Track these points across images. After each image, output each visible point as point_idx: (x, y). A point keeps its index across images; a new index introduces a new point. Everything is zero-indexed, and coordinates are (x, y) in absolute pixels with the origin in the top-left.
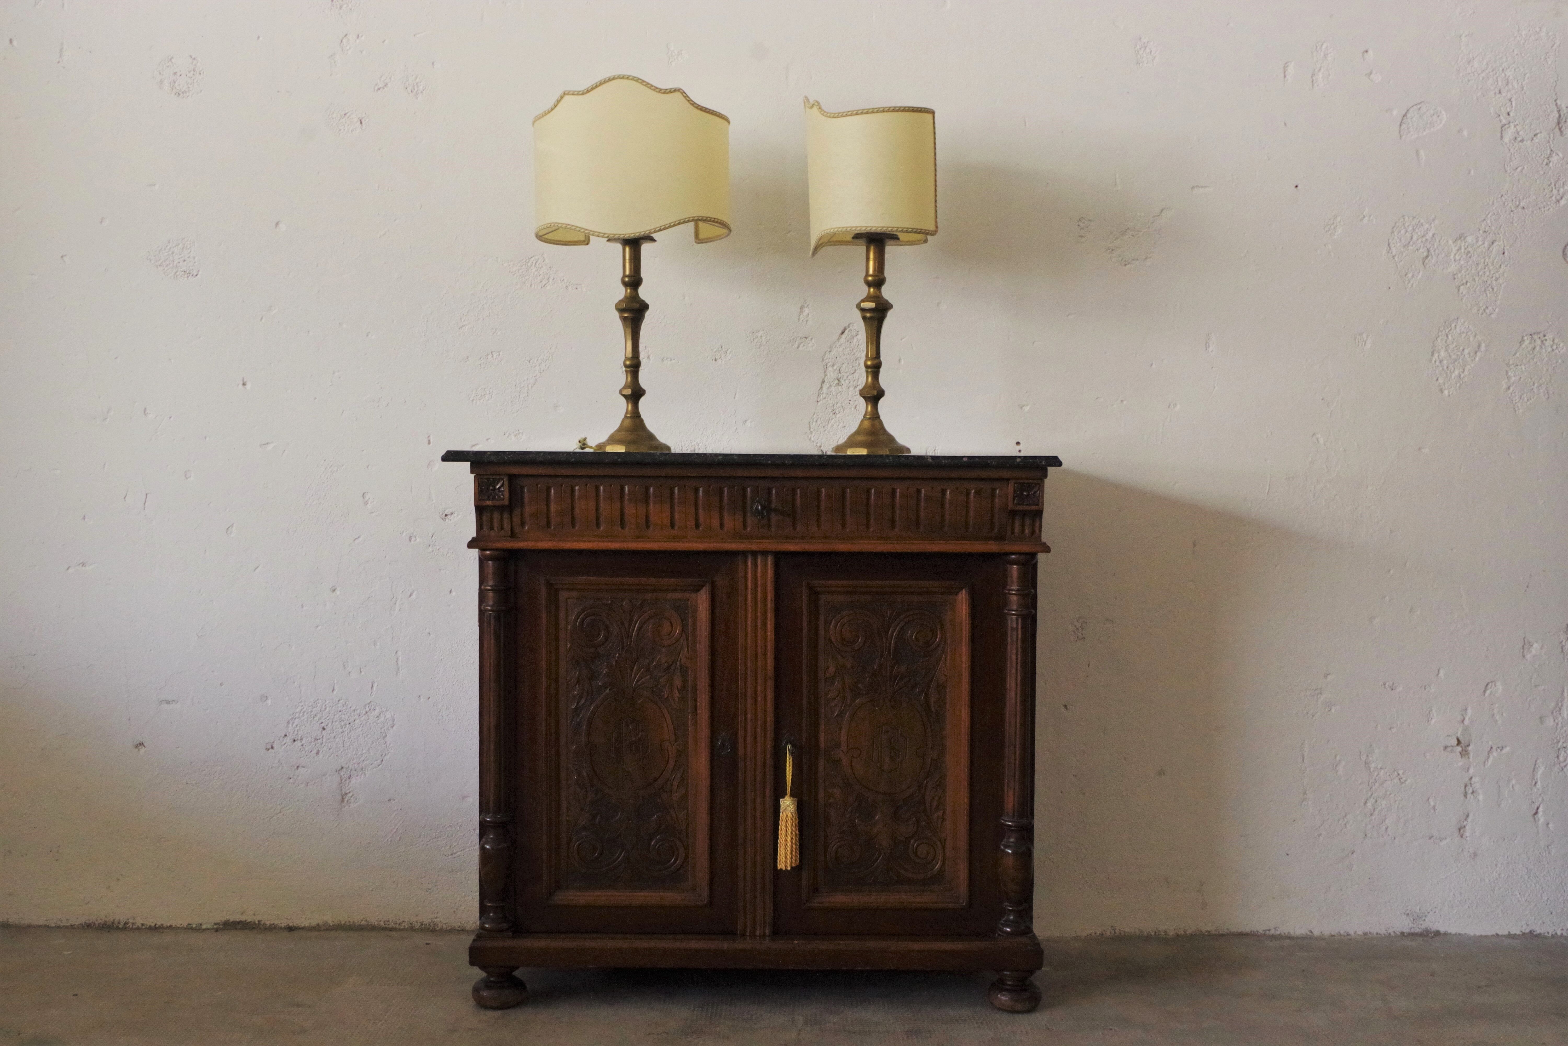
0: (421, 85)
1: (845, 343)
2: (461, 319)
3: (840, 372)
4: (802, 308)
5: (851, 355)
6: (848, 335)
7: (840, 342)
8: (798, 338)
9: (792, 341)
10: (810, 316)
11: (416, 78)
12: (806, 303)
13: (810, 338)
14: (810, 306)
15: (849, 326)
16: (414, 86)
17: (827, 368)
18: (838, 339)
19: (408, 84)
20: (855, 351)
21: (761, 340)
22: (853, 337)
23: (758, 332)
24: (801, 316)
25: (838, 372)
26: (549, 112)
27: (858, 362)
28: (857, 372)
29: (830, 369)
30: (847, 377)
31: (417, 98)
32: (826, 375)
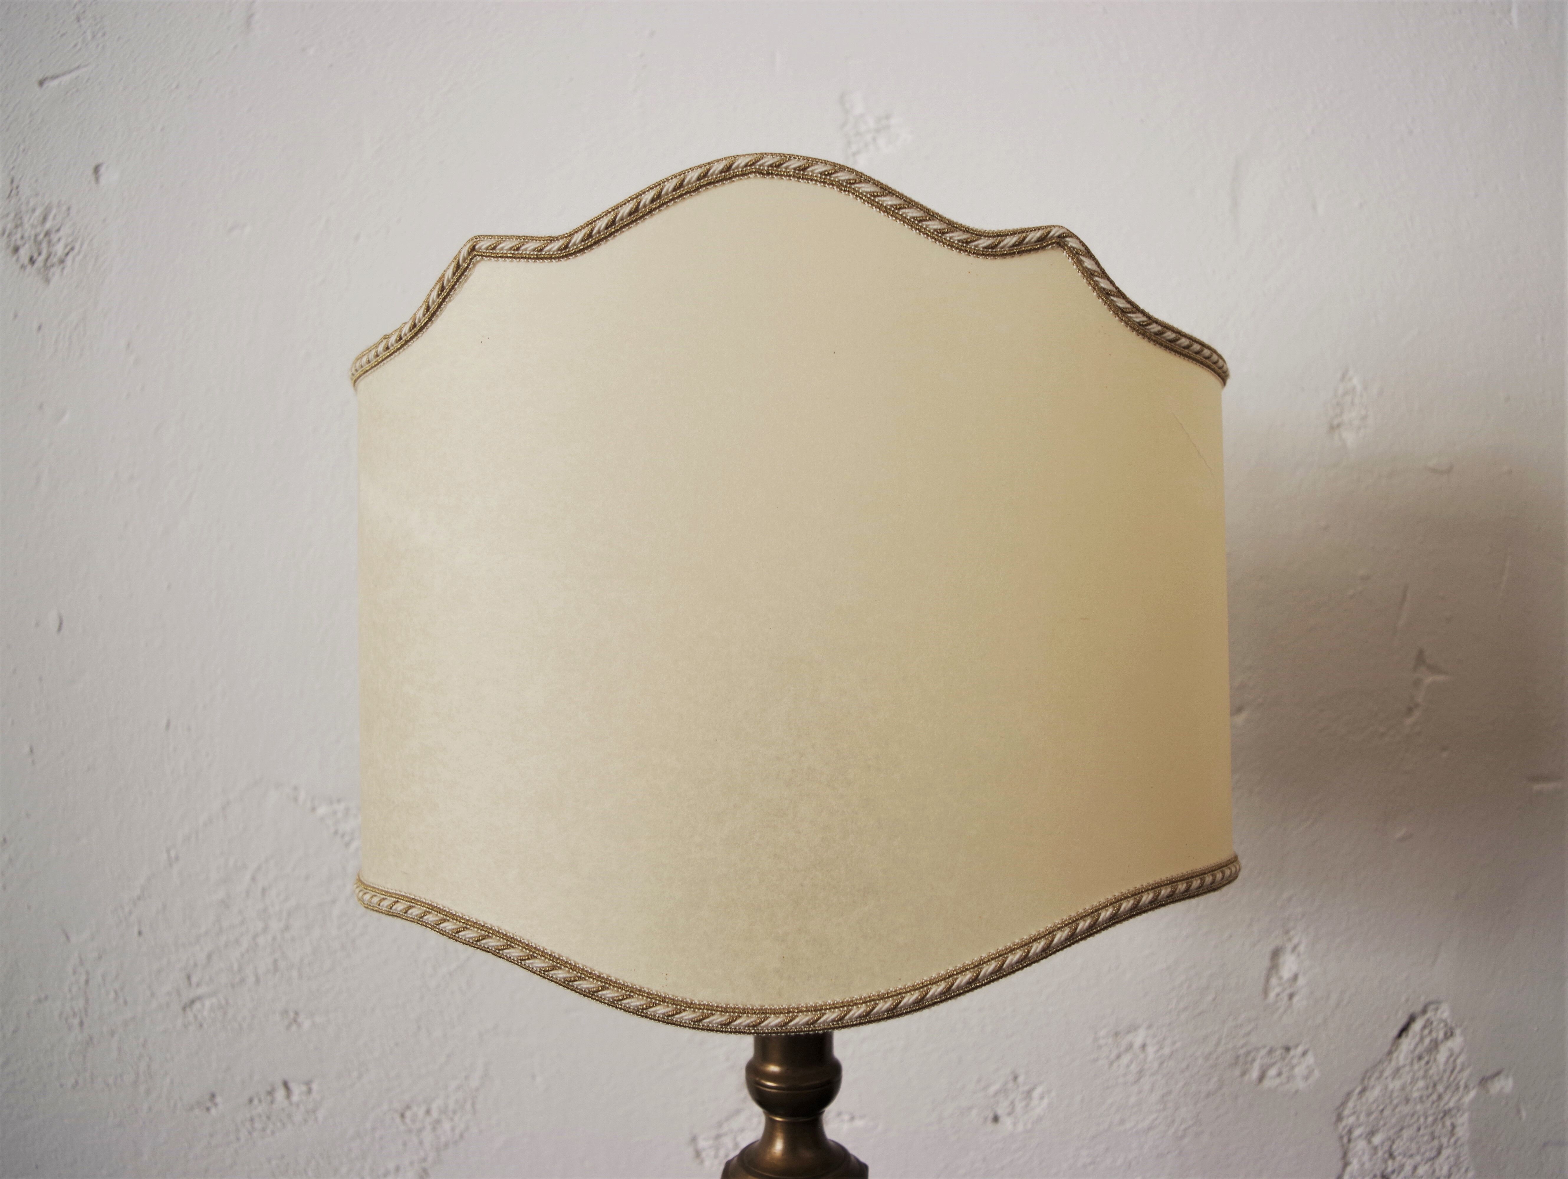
0: (59, 240)
1: (1412, 1063)
2: (189, 978)
3: (1391, 1156)
4: (1276, 954)
5: (1428, 1104)
6: (1422, 1039)
7: (1393, 1064)
8: (1263, 1052)
9: (1241, 1060)
10: (1301, 981)
11: (45, 219)
12: (1290, 940)
13: (1300, 1049)
14: (1302, 948)
15: (1424, 1011)
16: (38, 243)
17: (1349, 1140)
18: (1390, 1053)
19: (19, 236)
20: (1440, 1088)
21: (1142, 1056)
22: (1435, 1046)
23: (1133, 1028)
24: (1274, 981)
25: (1387, 1156)
26: (404, 342)
27: (1448, 1123)
28: (1445, 1153)
29: (1360, 1145)
30: (1415, 1168)
31: (48, 281)
32: (1346, 1165)
